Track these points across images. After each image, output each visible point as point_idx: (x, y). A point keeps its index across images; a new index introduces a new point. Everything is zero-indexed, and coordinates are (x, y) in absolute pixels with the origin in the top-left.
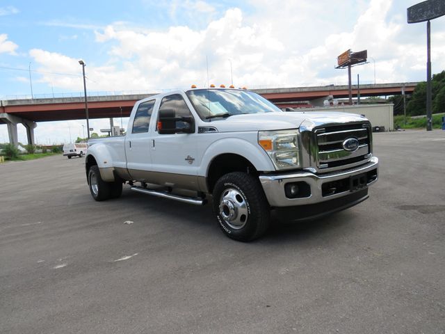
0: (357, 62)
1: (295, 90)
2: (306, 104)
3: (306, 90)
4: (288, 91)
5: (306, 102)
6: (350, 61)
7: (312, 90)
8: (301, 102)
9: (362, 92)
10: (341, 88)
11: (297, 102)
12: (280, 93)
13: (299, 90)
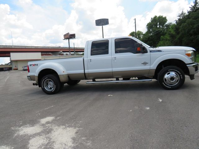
0: (72, 38)
1: (45, 48)
2: (50, 54)
3: (50, 48)
4: (42, 48)
5: (50, 53)
6: (69, 37)
7: (53, 48)
8: (47, 53)
9: (76, 50)
10: (65, 48)
11: (45, 53)
12: (38, 49)
13: (47, 48)
